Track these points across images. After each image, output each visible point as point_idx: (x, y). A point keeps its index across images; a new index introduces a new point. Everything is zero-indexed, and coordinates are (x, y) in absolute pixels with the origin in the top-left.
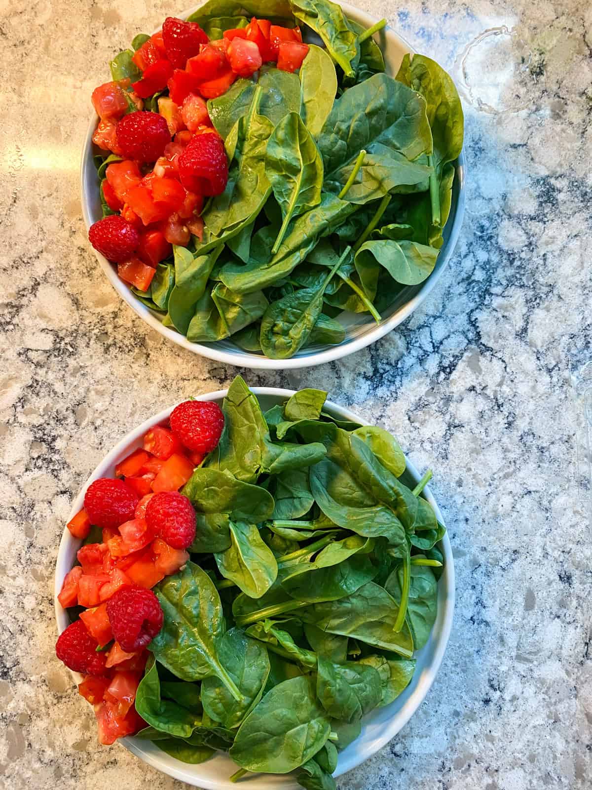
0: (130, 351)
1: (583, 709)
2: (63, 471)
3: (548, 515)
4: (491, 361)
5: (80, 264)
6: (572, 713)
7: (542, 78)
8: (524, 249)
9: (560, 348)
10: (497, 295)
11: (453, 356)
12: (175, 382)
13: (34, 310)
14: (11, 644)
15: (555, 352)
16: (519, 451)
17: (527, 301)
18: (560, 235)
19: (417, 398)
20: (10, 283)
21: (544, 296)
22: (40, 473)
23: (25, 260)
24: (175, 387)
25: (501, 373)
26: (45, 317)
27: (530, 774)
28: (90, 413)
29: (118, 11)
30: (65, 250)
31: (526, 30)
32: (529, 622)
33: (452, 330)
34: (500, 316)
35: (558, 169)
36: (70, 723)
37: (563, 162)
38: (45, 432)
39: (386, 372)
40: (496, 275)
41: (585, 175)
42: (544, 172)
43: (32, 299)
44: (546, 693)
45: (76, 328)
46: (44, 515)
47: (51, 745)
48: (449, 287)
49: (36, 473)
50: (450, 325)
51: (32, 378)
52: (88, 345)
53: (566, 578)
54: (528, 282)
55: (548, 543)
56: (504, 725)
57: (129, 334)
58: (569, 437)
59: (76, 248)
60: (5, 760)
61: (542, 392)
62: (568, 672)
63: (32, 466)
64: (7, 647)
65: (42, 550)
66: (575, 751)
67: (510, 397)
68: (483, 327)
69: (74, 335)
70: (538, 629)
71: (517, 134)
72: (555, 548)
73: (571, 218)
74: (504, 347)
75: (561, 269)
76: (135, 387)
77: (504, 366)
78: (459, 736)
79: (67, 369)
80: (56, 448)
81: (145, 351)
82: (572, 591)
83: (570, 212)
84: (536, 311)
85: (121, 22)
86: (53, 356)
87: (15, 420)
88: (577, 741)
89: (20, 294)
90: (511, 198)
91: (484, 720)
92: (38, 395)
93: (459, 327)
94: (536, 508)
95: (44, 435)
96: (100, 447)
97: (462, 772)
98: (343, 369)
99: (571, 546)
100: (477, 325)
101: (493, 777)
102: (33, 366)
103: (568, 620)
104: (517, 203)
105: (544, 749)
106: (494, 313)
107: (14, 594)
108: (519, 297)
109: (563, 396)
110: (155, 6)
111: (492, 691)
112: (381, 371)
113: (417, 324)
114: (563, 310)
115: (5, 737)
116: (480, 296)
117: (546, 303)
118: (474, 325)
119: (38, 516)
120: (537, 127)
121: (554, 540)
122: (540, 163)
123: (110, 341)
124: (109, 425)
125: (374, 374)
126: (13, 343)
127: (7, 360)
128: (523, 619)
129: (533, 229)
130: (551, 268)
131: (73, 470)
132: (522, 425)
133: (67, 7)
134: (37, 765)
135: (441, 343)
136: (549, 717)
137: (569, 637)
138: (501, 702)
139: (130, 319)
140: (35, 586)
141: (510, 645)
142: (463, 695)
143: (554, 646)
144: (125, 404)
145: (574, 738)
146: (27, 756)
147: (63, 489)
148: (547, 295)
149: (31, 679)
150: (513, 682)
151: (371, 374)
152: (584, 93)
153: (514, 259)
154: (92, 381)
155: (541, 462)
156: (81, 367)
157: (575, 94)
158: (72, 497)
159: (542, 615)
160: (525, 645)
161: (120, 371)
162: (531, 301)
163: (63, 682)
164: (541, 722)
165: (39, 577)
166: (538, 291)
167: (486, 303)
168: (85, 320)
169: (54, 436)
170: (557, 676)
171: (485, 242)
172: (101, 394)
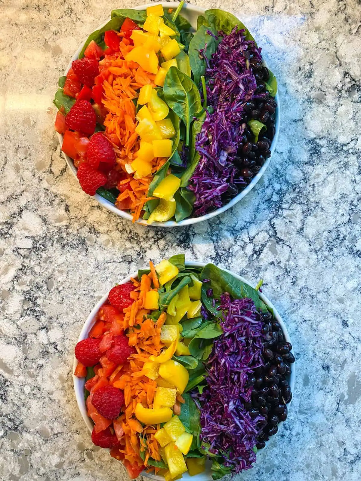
0: (76, 247)
1: (336, 439)
2: (42, 317)
3: (316, 333)
4: (283, 247)
5: (46, 198)
6: (330, 441)
7: (311, 80)
8: (301, 182)
9: (323, 238)
10: (286, 209)
11: (261, 245)
13: (21, 225)
14: (18, 412)
15: (319, 241)
16: (299, 298)
17: (303, 212)
18: (322, 172)
19: (241, 269)
20: (6, 210)
21: (313, 209)
22: (29, 318)
23: (14, 196)
24: (103, 267)
25: (288, 253)
26: (28, 229)
27: (307, 474)
28: (55, 283)
29: (61, 46)
30: (37, 190)
31: (302, 51)
32: (306, 392)
33: (260, 230)
34: (288, 221)
35: (321, 134)
36: (53, 454)
37: (324, 130)
38: (31, 295)
39: (223, 255)
40: (285, 197)
41: (337, 137)
42: (313, 136)
43: (19, 219)
44: (315, 431)
45: (45, 235)
46: (33, 341)
47: (44, 466)
48: (258, 205)
49: (27, 318)
50: (259, 227)
51: (22, 264)
52: (52, 245)
53: (326, 368)
54: (304, 201)
55: (316, 349)
56: (292, 448)
57: (75, 238)
58: (328, 289)
59: (42, 189)
60: (18, 474)
61: (312, 264)
62: (327, 419)
63: (24, 314)
64: (16, 414)
65: (32, 361)
66: (332, 462)
67: (294, 268)
68: (278, 228)
69: (44, 239)
70: (311, 396)
71: (297, 114)
72: (320, 352)
73: (329, 163)
74: (290, 239)
75: (323, 192)
76: (80, 268)
77: (290, 250)
78: (267, 455)
79: (41, 259)
80: (38, 304)
81: (85, 247)
82: (329, 375)
83: (328, 159)
84: (309, 217)
85: (62, 53)
86: (33, 252)
87: (13, 288)
88: (333, 456)
89: (12, 216)
90: (294, 152)
91: (281, 446)
92: (25, 274)
93: (264, 228)
94: (309, 329)
95: (30, 296)
96: (62, 302)
97: (270, 474)
98: (198, 254)
99: (329, 350)
100: (274, 226)
101: (286, 476)
102: (22, 258)
103: (327, 391)
104: (297, 154)
105: (315, 461)
106: (284, 219)
107: (18, 385)
108: (298, 210)
109: (324, 266)
111: (285, 430)
112: (220, 254)
113: (240, 227)
114: (324, 216)
115: (17, 462)
116: (276, 210)
117: (315, 213)
118: (273, 227)
119: (29, 341)
120: (309, 109)
121: (320, 347)
122: (311, 130)
123: (65, 242)
124: (66, 290)
125: (216, 256)
126: (10, 245)
127: (7, 254)
128: (303, 391)
129: (307, 169)
130: (317, 192)
131: (48, 316)
132: (301, 283)
133: (30, 45)
134: (36, 477)
135: (254, 237)
136: (317, 444)
137: (328, 400)
138: (291, 436)
139: (76, 229)
140: (29, 380)
141: (295, 405)
143: (320, 405)
144: (75, 278)
145: (331, 454)
146: (31, 472)
147: (42, 327)
148: (315, 208)
149: (30, 431)
150: (297, 425)
151: (214, 256)
152: (336, 88)
153: (295, 188)
154: (56, 265)
155: (312, 303)
156: (49, 257)
157: (330, 88)
158: (47, 331)
159: (313, 388)
160: (304, 405)
161: (71, 259)
162: (306, 212)
163: (48, 432)
164: (312, 446)
165: (31, 376)
166: (310, 206)
167: (279, 214)
168: (50, 230)
169: (36, 297)
170: (321, 421)
171: (279, 178)
172: (61, 272)
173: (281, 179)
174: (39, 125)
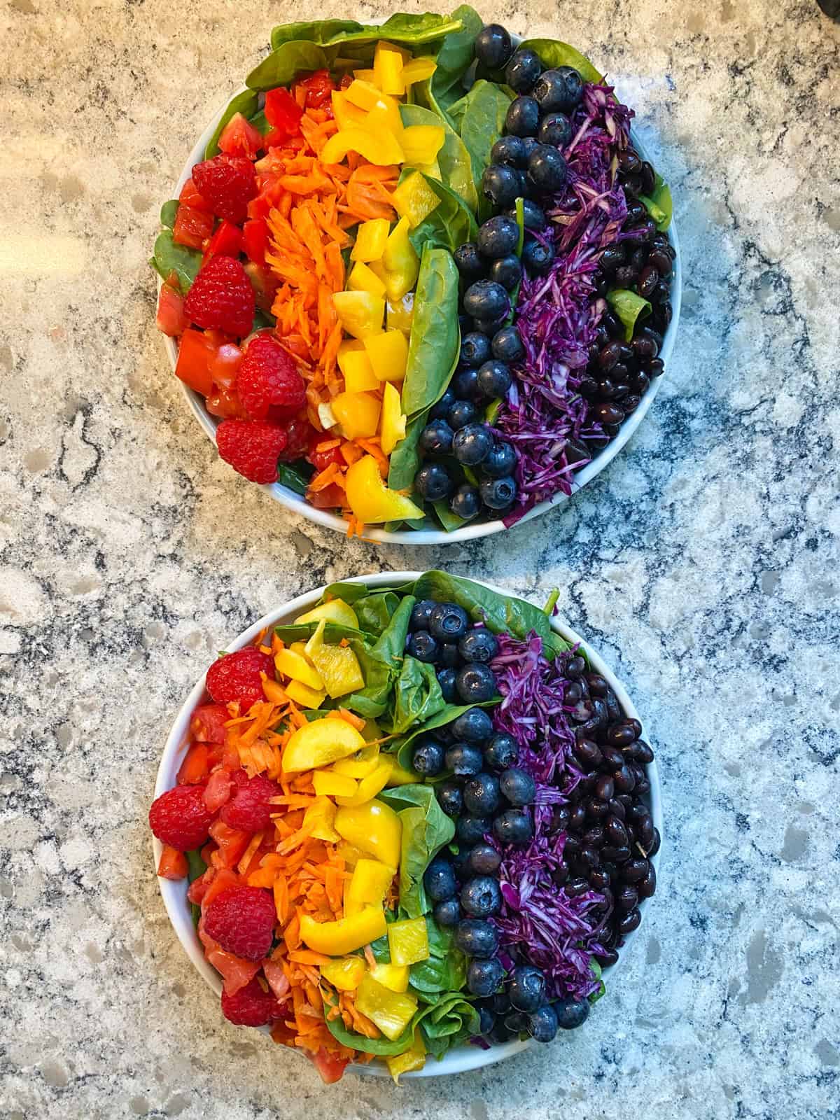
0: (122, 651)
1: (719, 1081)
2: (45, 811)
4: (601, 648)
5: (50, 538)
6: (706, 1086)
8: (644, 498)
9: (692, 629)
10: (608, 561)
12: (184, 690)
15: (685, 634)
17: (648, 568)
18: (693, 476)
21: (671, 561)
22: (15, 814)
25: (615, 663)
26: (8, 610)
28: (75, 734)
29: (83, 180)
30: (29, 519)
32: (652, 978)
34: (612, 588)
35: (691, 387)
37: (697, 377)
38: (19, 762)
40: (606, 533)
41: (727, 393)
44: (674, 1063)
45: (50, 623)
46: (24, 867)
48: (545, 552)
49: (10, 814)
52: (67, 646)
53: (699, 923)
54: (649, 542)
56: (621, 1103)
57: (121, 629)
58: (705, 745)
59: (42, 516)
61: (668, 687)
62: (701, 1038)
65: (24, 913)
68: (590, 604)
69: (48, 632)
70: (663, 987)
72: (686, 886)
73: (708, 454)
74: (617, 629)
75: (695, 522)
76: (133, 699)
77: (618, 654)
79: (41, 678)
80: (35, 781)
81: (143, 650)
82: (706, 938)
83: (707, 445)
84: (661, 580)
85: (85, 194)
86: (22, 662)
91: (596, 1098)
92: (5, 713)
96: (92, 778)
99: (705, 881)
100: (582, 601)
103: (701, 973)
106: (605, 585)
108: (637, 563)
109: (696, 691)
110: (131, 170)
111: (606, 1064)
114: (696, 577)
116: (585, 563)
117: (674, 570)
118: (577, 602)
119: (16, 869)
121: (684, 875)
123: (96, 639)
124: (101, 749)
128: (645, 974)
129: (657, 470)
130: (680, 522)
131: (58, 809)
136: (677, 1092)
137: (703, 994)
138: (617, 1076)
139: (121, 609)
140: (18, 957)
141: (628, 1007)
142: (570, 1069)
143: (685, 1007)
144: (120, 722)
147: (47, 834)
148: (675, 558)
149: (23, 1070)
150: (633, 1051)
152: (725, 279)
153: (630, 512)
154: (76, 693)
155: (667, 777)
156: (60, 674)
157: (714, 281)
158: (58, 843)
159: (669, 969)
160: (648, 1006)
161: (112, 679)
162: (653, 567)
163: (63, 1073)
164: (667, 1098)
165: (22, 947)
166: (663, 554)
167: (593, 571)
168: (61, 612)
169: (31, 766)
170: (688, 1042)
171: (592, 491)
172: (89, 709)
173: (596, 491)
174: (31, 364)
